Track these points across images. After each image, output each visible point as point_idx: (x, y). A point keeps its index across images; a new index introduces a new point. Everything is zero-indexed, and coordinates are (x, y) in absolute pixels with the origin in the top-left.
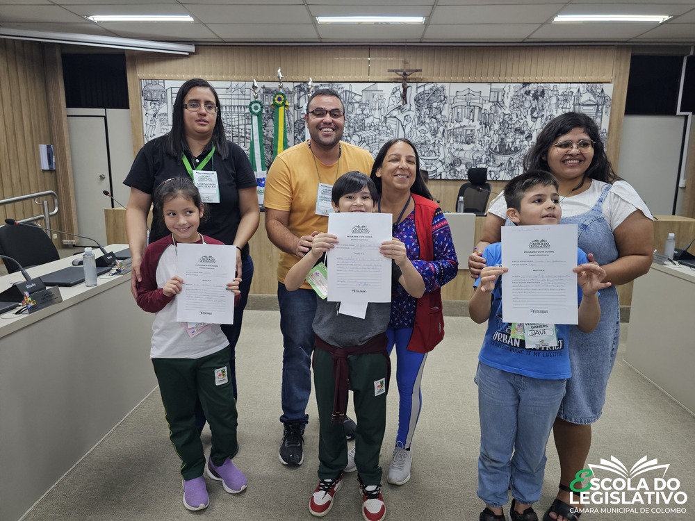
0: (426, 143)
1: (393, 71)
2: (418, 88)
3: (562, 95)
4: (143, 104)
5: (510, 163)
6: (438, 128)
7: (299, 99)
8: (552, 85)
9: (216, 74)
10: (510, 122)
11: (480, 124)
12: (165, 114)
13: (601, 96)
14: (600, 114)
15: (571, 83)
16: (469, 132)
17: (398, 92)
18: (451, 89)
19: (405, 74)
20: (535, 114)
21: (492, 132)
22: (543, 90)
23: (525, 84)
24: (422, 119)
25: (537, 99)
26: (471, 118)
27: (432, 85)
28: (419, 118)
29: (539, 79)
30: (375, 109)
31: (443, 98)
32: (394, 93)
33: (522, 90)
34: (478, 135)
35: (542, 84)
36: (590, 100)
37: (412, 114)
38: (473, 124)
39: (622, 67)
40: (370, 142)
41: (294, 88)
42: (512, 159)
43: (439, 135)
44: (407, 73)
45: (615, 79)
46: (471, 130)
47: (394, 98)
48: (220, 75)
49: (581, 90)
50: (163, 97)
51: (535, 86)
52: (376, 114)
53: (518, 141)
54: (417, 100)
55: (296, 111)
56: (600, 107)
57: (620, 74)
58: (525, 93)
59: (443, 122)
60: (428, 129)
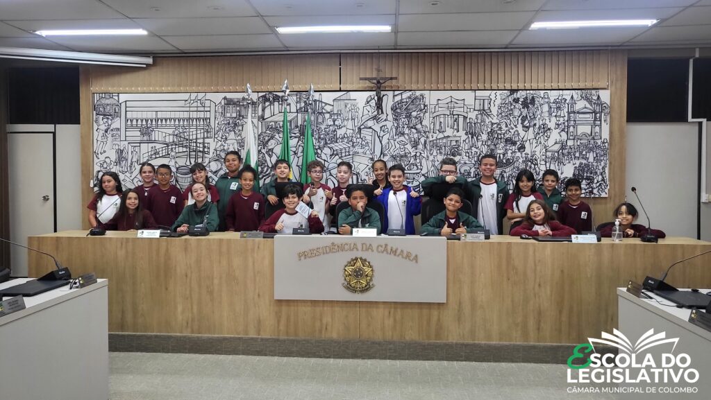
0: (406, 156)
1: (366, 79)
2: (394, 96)
3: (554, 103)
4: (95, 119)
5: (503, 177)
6: (419, 139)
7: (263, 110)
8: (542, 92)
9: (173, 86)
10: (499, 132)
11: (466, 134)
12: (118, 129)
13: (598, 104)
14: (599, 122)
15: (562, 90)
16: (454, 143)
17: (373, 101)
18: (431, 97)
19: (378, 82)
20: (526, 123)
21: (480, 143)
22: (533, 97)
23: (513, 91)
24: (400, 129)
25: (528, 107)
26: (456, 127)
27: (411, 93)
28: (397, 128)
29: (528, 86)
30: (348, 119)
31: (422, 106)
32: (368, 102)
33: (510, 98)
34: (464, 147)
35: (531, 92)
36: (586, 108)
37: (389, 124)
38: (458, 134)
39: (619, 72)
40: (343, 155)
41: (259, 98)
42: (505, 172)
43: (420, 147)
44: (381, 81)
45: (612, 85)
46: (457, 141)
47: (368, 108)
48: (178, 86)
49: (575, 97)
50: (117, 111)
51: (524, 93)
52: (350, 124)
53: (510, 152)
54: (394, 109)
55: (260, 123)
56: (598, 115)
57: (617, 80)
58: (514, 100)
59: (425, 132)
60: (407, 140)
